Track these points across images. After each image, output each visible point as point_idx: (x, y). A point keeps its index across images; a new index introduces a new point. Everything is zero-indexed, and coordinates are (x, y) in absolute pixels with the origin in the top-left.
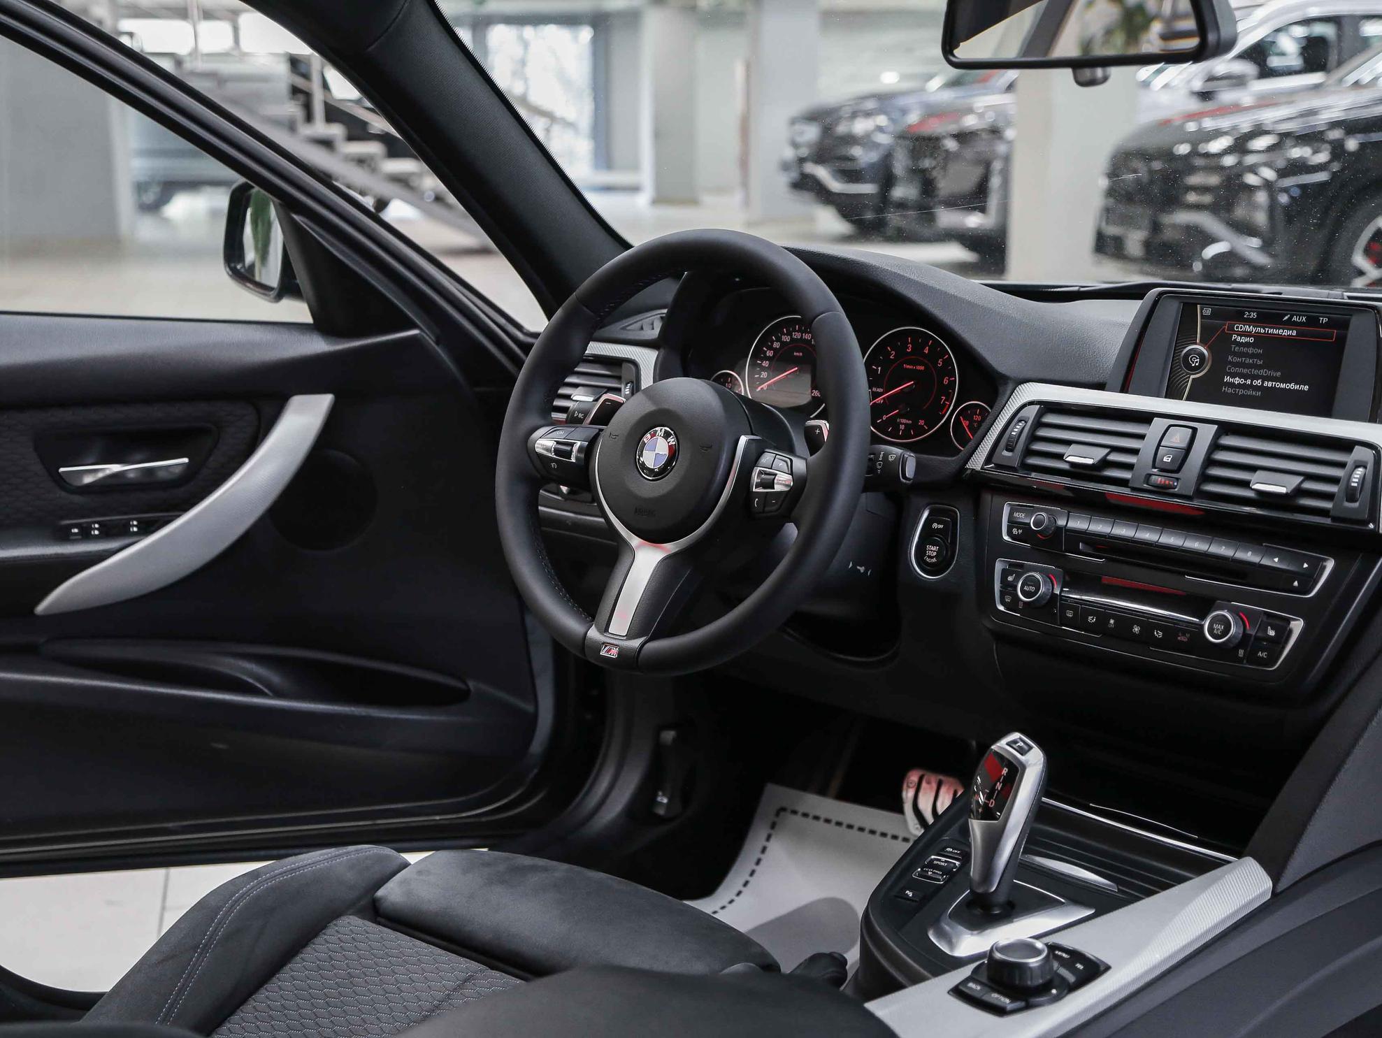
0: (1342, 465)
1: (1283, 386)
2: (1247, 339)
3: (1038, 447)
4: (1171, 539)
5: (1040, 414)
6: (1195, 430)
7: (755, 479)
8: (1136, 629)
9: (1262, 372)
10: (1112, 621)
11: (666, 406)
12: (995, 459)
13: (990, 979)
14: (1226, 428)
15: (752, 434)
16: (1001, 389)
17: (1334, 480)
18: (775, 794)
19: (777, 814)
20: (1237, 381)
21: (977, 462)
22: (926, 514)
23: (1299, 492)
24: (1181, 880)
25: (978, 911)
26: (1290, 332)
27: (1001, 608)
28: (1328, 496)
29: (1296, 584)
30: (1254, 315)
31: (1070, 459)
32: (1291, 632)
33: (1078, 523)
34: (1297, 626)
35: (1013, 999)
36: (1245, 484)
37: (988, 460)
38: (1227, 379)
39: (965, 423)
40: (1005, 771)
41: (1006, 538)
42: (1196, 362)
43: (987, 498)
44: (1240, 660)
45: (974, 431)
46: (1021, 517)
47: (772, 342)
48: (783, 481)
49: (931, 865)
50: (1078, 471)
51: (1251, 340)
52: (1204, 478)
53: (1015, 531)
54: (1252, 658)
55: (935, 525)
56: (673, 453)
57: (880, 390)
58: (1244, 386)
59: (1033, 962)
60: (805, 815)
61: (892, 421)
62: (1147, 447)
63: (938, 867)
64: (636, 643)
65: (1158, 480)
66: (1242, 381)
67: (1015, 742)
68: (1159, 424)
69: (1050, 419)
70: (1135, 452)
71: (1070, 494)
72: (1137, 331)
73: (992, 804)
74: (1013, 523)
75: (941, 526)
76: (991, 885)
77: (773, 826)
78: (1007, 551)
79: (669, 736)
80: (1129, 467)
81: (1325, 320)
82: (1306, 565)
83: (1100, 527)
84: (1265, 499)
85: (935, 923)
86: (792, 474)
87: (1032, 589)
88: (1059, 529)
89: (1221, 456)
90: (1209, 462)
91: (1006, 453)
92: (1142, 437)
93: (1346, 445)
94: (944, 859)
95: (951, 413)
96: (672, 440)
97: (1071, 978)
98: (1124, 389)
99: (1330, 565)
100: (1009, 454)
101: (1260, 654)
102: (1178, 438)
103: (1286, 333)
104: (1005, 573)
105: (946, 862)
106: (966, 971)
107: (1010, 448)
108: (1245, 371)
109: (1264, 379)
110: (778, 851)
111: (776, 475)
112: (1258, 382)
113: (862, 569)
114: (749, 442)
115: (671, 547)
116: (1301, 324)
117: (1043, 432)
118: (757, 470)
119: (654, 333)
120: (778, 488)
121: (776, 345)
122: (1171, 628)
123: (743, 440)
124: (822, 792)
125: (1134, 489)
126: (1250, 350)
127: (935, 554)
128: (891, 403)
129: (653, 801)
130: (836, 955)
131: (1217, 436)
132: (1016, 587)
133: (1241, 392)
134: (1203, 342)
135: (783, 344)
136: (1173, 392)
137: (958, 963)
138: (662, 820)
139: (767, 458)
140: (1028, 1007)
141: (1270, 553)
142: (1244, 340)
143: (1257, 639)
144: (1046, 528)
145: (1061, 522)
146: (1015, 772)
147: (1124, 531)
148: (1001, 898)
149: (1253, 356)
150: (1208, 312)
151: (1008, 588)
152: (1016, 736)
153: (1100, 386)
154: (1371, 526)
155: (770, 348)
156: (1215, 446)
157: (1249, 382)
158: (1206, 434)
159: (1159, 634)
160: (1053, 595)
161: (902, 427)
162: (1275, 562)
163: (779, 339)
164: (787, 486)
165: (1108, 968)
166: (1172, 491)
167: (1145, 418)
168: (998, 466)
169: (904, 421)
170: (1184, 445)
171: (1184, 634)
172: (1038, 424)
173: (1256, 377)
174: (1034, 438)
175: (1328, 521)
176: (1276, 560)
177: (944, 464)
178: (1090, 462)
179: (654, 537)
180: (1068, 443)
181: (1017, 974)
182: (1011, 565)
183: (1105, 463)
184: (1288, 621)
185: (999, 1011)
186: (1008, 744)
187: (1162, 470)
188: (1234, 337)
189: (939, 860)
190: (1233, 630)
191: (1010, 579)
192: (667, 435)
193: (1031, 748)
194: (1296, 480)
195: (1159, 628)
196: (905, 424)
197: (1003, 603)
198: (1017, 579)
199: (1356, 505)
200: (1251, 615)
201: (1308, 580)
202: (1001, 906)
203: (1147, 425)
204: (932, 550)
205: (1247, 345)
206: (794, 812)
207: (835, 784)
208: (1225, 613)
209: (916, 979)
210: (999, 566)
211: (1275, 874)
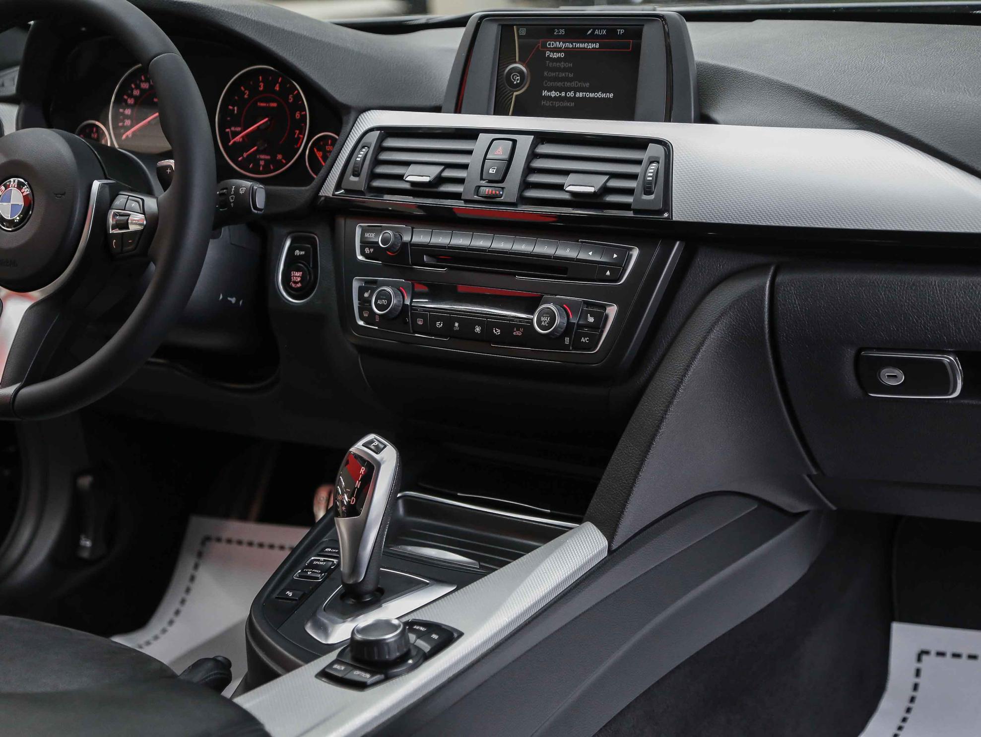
0: (638, 162)
1: (592, 95)
2: (559, 55)
3: (381, 170)
4: (502, 244)
5: (381, 139)
6: (514, 142)
7: (111, 221)
8: (478, 329)
9: (573, 84)
10: (457, 324)
11: (17, 157)
12: (344, 185)
13: (355, 659)
14: (542, 137)
15: (106, 178)
16: (345, 118)
17: (634, 177)
18: (199, 525)
19: (203, 544)
20: (553, 94)
21: (328, 189)
22: (288, 243)
23: (606, 190)
24: (529, 549)
25: (351, 601)
26: (594, 45)
27: (361, 323)
28: (629, 192)
29: (608, 273)
30: (562, 32)
31: (409, 179)
32: (607, 317)
33: (422, 237)
34: (612, 311)
35: (373, 674)
36: (560, 187)
37: (338, 187)
38: (545, 93)
39: (319, 155)
40: (363, 470)
41: (360, 257)
42: (517, 80)
43: (341, 221)
44: (566, 347)
45: (325, 158)
46: (371, 236)
47: (132, 90)
48: (136, 222)
49: (312, 566)
50: (418, 189)
51: (562, 55)
52: (526, 185)
53: (367, 250)
54: (577, 345)
55: (297, 252)
56: (29, 204)
57: (239, 129)
58: (560, 99)
59: (390, 637)
60: (229, 541)
61: (253, 158)
62: (474, 161)
63: (317, 567)
64: (10, 390)
65: (485, 191)
66: (557, 94)
67: (371, 442)
68: (484, 139)
69: (390, 143)
70: (465, 167)
71: (420, 213)
72: (464, 55)
73: (353, 502)
74: (365, 243)
75: (302, 253)
76: (359, 575)
77: (200, 555)
78: (362, 270)
79: (85, 481)
80: (461, 181)
81: (622, 31)
82: (615, 256)
83: (441, 239)
84: (579, 200)
85: (312, 616)
86: (144, 213)
87: (385, 302)
88: (405, 245)
89: (538, 164)
90: (529, 170)
91: (353, 178)
92: (469, 152)
93: (640, 144)
94: (322, 559)
95: (304, 147)
96: (26, 190)
97: (426, 647)
98: (458, 110)
99: (635, 253)
100: (356, 179)
101: (583, 340)
102: (501, 150)
103: (591, 46)
104: (361, 290)
105: (325, 561)
106: (333, 655)
107: (356, 173)
108: (559, 84)
109: (577, 90)
110: (205, 577)
111: (129, 215)
112: (571, 94)
113: (233, 300)
114: (102, 187)
115: (37, 295)
116: (602, 37)
117: (384, 156)
118: (112, 212)
119: (11, 89)
120: (132, 228)
121: (136, 93)
122: (508, 325)
123: (96, 184)
124: (244, 517)
125: (466, 201)
126: (562, 65)
127: (299, 279)
128: (250, 140)
129: (77, 545)
130: (219, 659)
131: (534, 145)
132: (370, 302)
133: (557, 104)
134: (522, 61)
135: (143, 91)
136: (500, 110)
137: (331, 648)
138: (87, 563)
139: (120, 200)
140: (387, 678)
141: (584, 247)
142: (556, 55)
143: (580, 326)
144: (393, 245)
145: (406, 238)
146: (372, 469)
147: (461, 240)
148: (370, 587)
149: (565, 70)
150: (523, 32)
151: (365, 304)
152: (371, 436)
153: (437, 109)
154: (666, 215)
155: (131, 96)
156: (533, 155)
157: (563, 94)
158: (525, 142)
159: (497, 332)
160: (404, 306)
161: (262, 163)
162: (589, 255)
163: (138, 87)
164: (140, 225)
165: (461, 634)
166: (498, 200)
167: (471, 134)
168: (348, 191)
169: (263, 157)
170: (506, 156)
171: (518, 330)
172: (380, 149)
173: (570, 90)
174: (377, 162)
175: (630, 214)
176: (590, 253)
177: (300, 193)
178: (427, 179)
179: (20, 287)
180: (407, 164)
181: (376, 649)
182: (367, 282)
183: (440, 180)
184: (604, 307)
185: (361, 686)
186: (364, 445)
187: (490, 181)
188: (548, 53)
189: (319, 560)
190: (558, 320)
191: (366, 295)
192: (20, 186)
193: (385, 446)
194: (601, 180)
195: (498, 325)
196: (265, 160)
197: (362, 318)
198: (371, 295)
199: (652, 197)
200: (573, 306)
201: (618, 268)
202: (371, 593)
203: (474, 141)
204: (297, 275)
205: (559, 59)
206: (219, 540)
207: (255, 509)
208: (551, 306)
209: (289, 667)
210: (356, 285)
211: (609, 532)
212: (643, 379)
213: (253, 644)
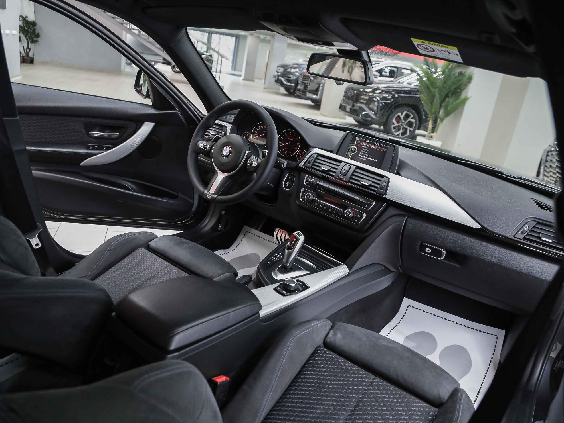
0: (381, 181)
1: (371, 159)
2: (366, 147)
3: (315, 164)
4: (341, 191)
5: (317, 156)
6: (351, 167)
7: (249, 162)
8: (330, 210)
9: (368, 155)
10: (325, 207)
11: (231, 141)
12: (305, 165)
13: (283, 287)
14: (358, 167)
15: (250, 151)
16: (309, 149)
17: (379, 184)
18: (246, 228)
19: (246, 233)
20: (362, 156)
21: (301, 165)
22: (288, 175)
23: (371, 185)
25: (284, 269)
26: (375, 147)
27: (301, 200)
28: (377, 187)
29: (366, 206)
30: (368, 142)
31: (322, 168)
32: (363, 216)
33: (321, 183)
34: (365, 216)
35: (287, 293)
36: (359, 181)
37: (304, 165)
38: (360, 155)
39: (300, 155)
40: (295, 240)
41: (305, 184)
42: (354, 150)
43: (302, 174)
44: (351, 221)
45: (302, 156)
46: (309, 179)
47: (259, 127)
48: (255, 164)
49: (275, 257)
50: (323, 171)
51: (367, 147)
52: (351, 178)
53: (307, 182)
54: (354, 221)
55: (289, 177)
56: (230, 152)
57: (282, 143)
58: (363, 158)
59: (293, 285)
60: (252, 234)
61: (284, 151)
62: (339, 168)
63: (277, 257)
64: (215, 196)
65: (341, 177)
66: (363, 156)
67: (298, 233)
68: (343, 164)
69: (319, 158)
70: (337, 169)
71: (321, 176)
72: (342, 140)
73: (291, 247)
74: (307, 181)
75: (291, 178)
76: (288, 264)
77: (244, 235)
78: (304, 187)
79: (223, 212)
80: (335, 172)
81: (383, 146)
82: (369, 202)
83: (326, 185)
84: (363, 186)
85: (273, 270)
86: (257, 162)
87: (309, 197)
88: (317, 184)
89: (355, 174)
90: (353, 175)
91: (308, 164)
92: (339, 166)
93: (382, 176)
94: (278, 255)
95: (297, 151)
96: (230, 149)
97: (301, 289)
98: (337, 154)
99: (374, 203)
100: (309, 164)
101: (356, 220)
102: (347, 168)
103: (374, 147)
104: (303, 192)
105: (279, 256)
106: (278, 284)
107: (309, 163)
108: (364, 154)
109: (368, 157)
110: (245, 241)
111: (253, 162)
112: (366, 157)
113: (271, 185)
114: (248, 153)
115: (226, 174)
116: (378, 146)
117: (317, 161)
118: (249, 160)
119: (232, 121)
120: (253, 165)
121: (260, 128)
122: (337, 211)
123: (247, 152)
124: (257, 229)
125: (335, 178)
126: (366, 150)
127: (288, 184)
128: (284, 147)
129: (218, 226)
130: (250, 276)
131: (356, 169)
132: (305, 195)
133: (362, 159)
134: (356, 146)
135: (261, 128)
136: (347, 157)
137: (277, 281)
138: (219, 231)
139: (252, 157)
140: (290, 295)
141: (362, 198)
142: (365, 147)
143: (356, 217)
144: (314, 183)
145: (318, 182)
146: (297, 240)
147: (331, 187)
148: (290, 267)
149: (366, 151)
150: (358, 139)
151: (303, 195)
152: (299, 232)
153: (331, 152)
154: (384, 196)
155: (258, 129)
156: (354, 171)
157: (364, 157)
158: (353, 168)
159: (335, 212)
160: (313, 199)
161: (286, 153)
162: (362, 200)
163: (260, 127)
164: (255, 165)
165: (310, 287)
166: (343, 180)
167: (340, 162)
168: (306, 167)
169: (286, 151)
170: (348, 170)
171: (340, 213)
172: (316, 158)
173: (366, 156)
174: (315, 162)
175: (375, 193)
176: (363, 200)
177: (294, 164)
178: (326, 170)
179: (223, 171)
180: (322, 164)
181: (289, 287)
182: (305, 190)
183: (330, 171)
184: (363, 214)
185: (283, 295)
186: (296, 233)
187: (342, 175)
188: (363, 146)
189: (277, 256)
190: (351, 214)
191: (304, 193)
192: (229, 148)
193: (302, 235)
194: (370, 183)
195: (335, 211)
196: (287, 152)
197: (302, 199)
198: (305, 194)
199: (382, 191)
200: (355, 211)
201: (369, 206)
202: (289, 269)
203: (340, 163)
204: (288, 183)
205: (365, 148)
206: (250, 233)
207: (260, 228)
208: (349, 210)
209: (268, 285)
210: (302, 190)
211: (350, 269)
212: (368, 234)
213: (258, 273)
